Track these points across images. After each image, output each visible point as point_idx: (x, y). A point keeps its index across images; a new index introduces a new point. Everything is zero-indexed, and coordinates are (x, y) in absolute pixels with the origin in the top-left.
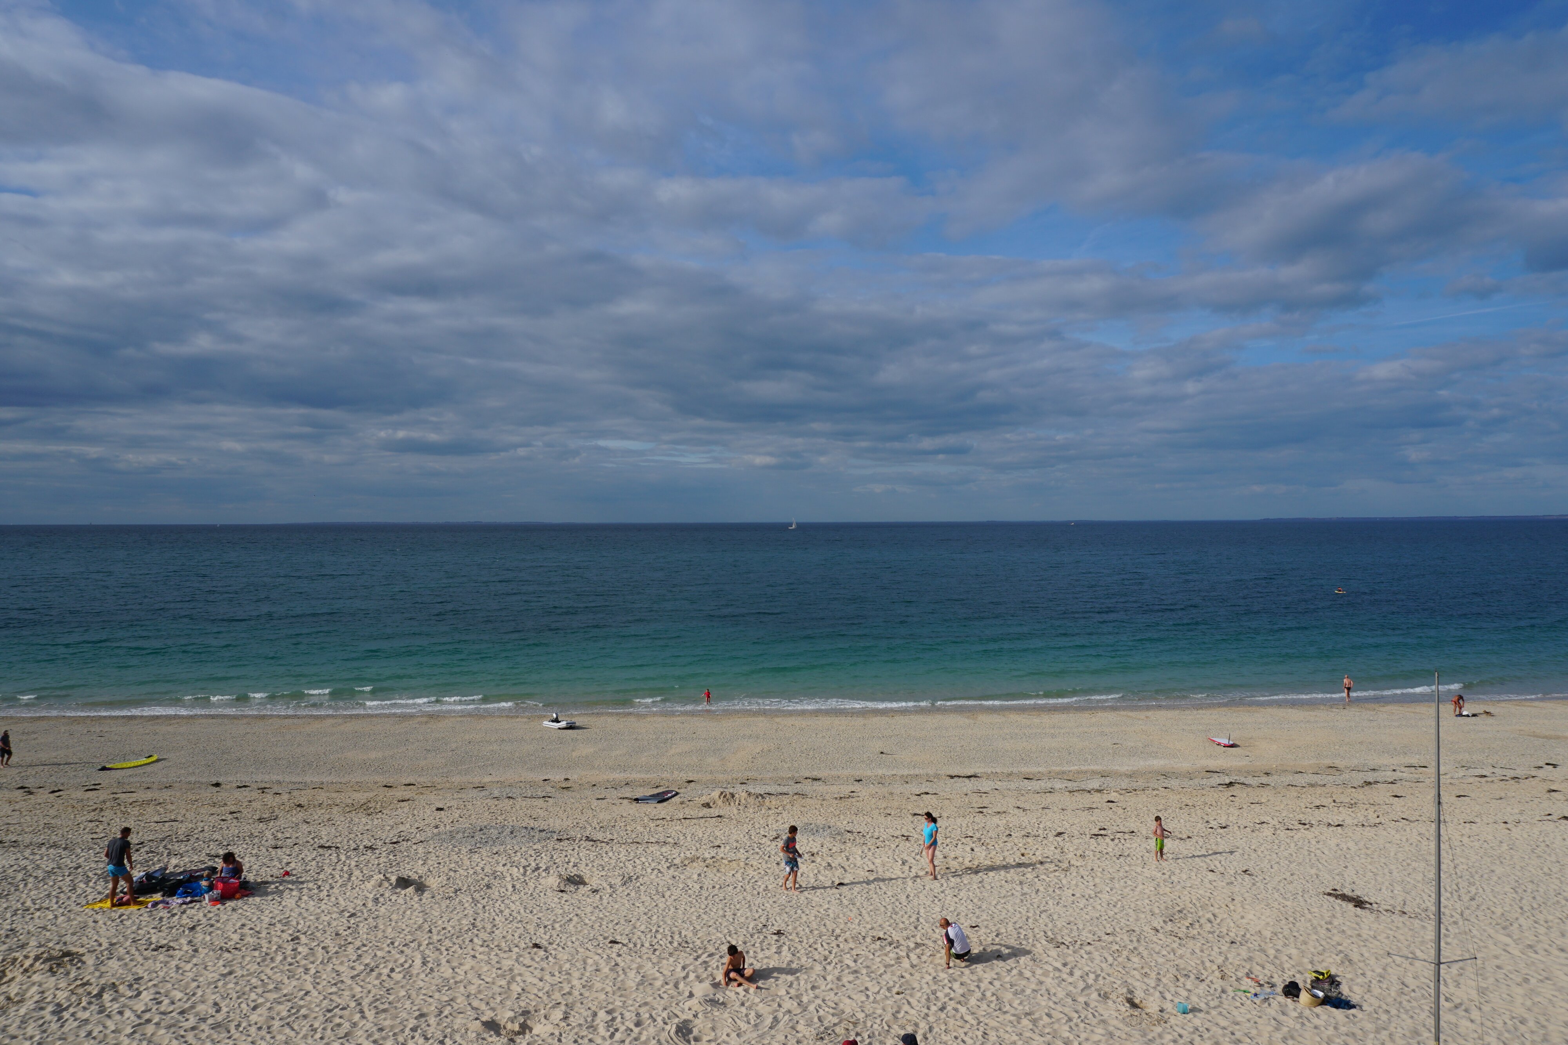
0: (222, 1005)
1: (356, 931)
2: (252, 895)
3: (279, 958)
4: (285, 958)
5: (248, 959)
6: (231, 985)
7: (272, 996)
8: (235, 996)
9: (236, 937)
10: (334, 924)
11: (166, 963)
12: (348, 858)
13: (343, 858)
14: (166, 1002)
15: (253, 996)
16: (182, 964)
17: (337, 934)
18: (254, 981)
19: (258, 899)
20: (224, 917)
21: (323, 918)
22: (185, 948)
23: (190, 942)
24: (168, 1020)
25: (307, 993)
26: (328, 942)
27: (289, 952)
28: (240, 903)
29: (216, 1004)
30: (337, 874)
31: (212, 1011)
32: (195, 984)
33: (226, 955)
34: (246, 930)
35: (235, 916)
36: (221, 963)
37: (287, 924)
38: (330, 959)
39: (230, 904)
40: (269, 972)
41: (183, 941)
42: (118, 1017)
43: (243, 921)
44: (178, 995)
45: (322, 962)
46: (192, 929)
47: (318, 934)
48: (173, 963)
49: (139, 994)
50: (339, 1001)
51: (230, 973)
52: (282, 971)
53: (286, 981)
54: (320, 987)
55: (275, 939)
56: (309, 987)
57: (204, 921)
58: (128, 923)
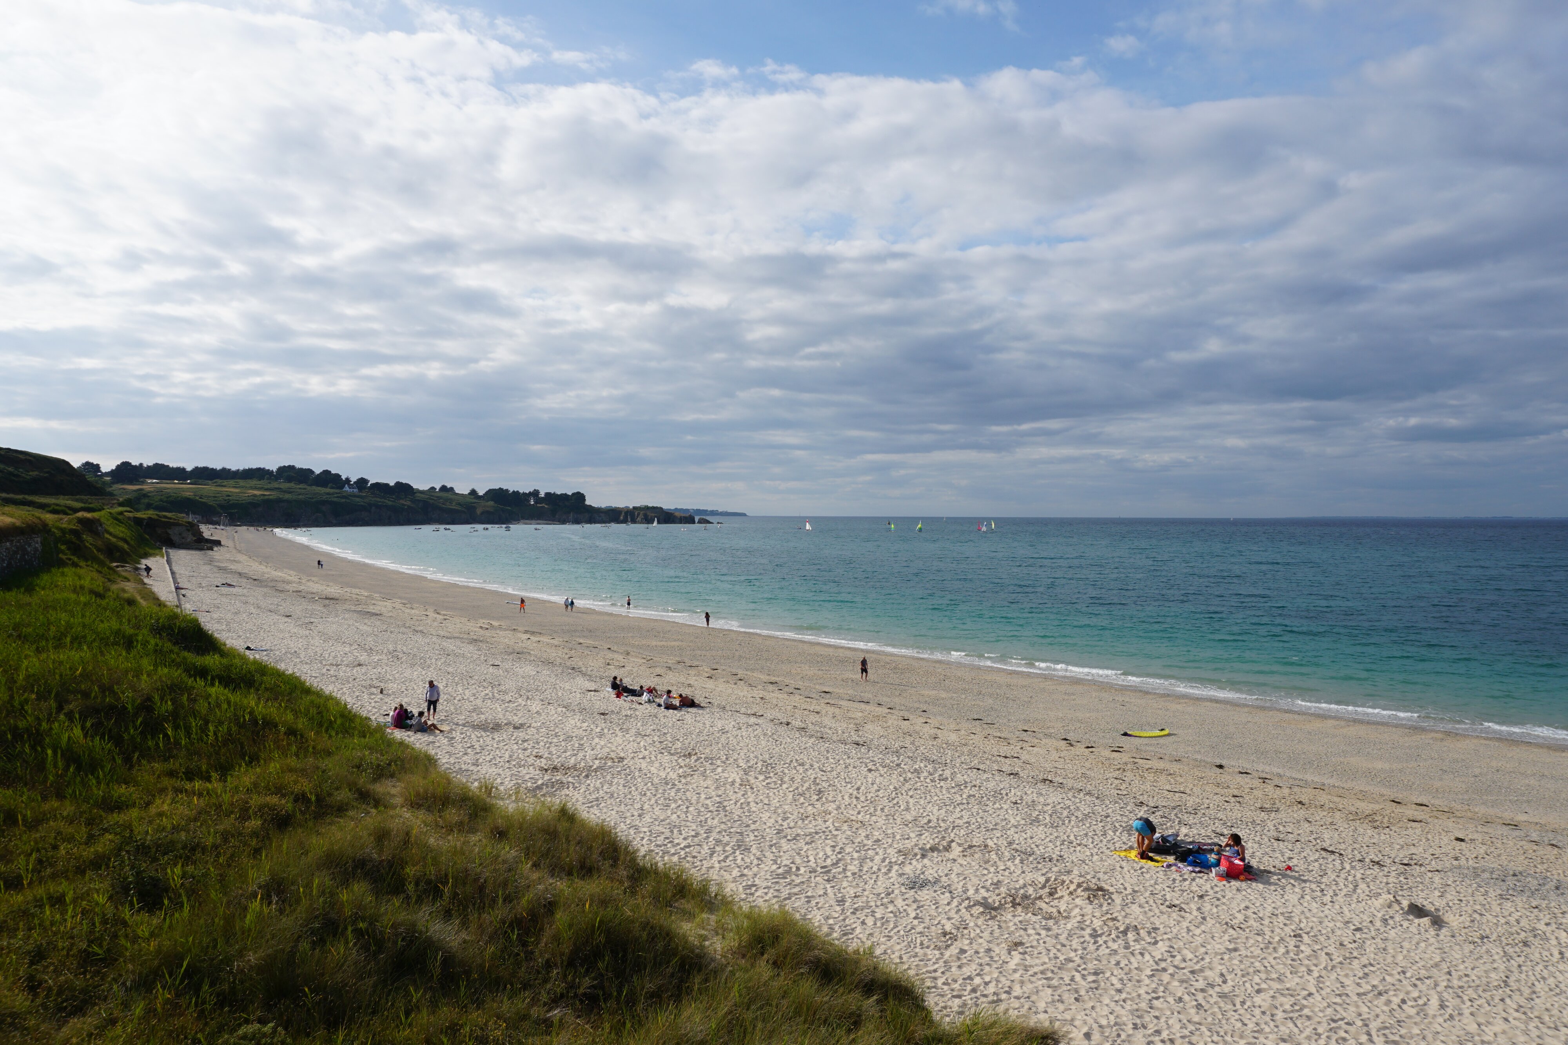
0: (1228, 977)
1: (1362, 947)
2: (1255, 880)
3: (1282, 950)
4: (1288, 952)
5: (1251, 941)
6: (1236, 962)
7: (1276, 985)
8: (1240, 973)
9: (1240, 917)
10: (1339, 932)
11: (1179, 922)
12: (1353, 868)
13: (1348, 867)
14: (1179, 957)
15: (1257, 979)
16: (1192, 928)
17: (1341, 944)
18: (1257, 964)
19: (1261, 886)
20: (1229, 895)
21: (1326, 923)
22: (1195, 913)
23: (1199, 909)
24: (1180, 975)
25: (1310, 994)
26: (1331, 949)
27: (1291, 947)
28: (1244, 885)
29: (1222, 975)
30: (1341, 881)
31: (1219, 980)
32: (1203, 950)
33: (1231, 931)
34: (1249, 912)
35: (1239, 896)
36: (1226, 937)
37: (1289, 918)
38: (1333, 967)
39: (1235, 884)
40: (1271, 959)
41: (1193, 906)
42: (1139, 957)
43: (1247, 903)
44: (1190, 956)
45: (1325, 968)
46: (1201, 897)
47: (1322, 939)
48: (1185, 924)
49: (1156, 943)
50: (1345, 1014)
51: (1235, 950)
52: (1285, 964)
53: (1288, 974)
54: (1323, 992)
55: (1277, 930)
56: (1313, 990)
57: (1211, 892)
58: (1147, 876)
